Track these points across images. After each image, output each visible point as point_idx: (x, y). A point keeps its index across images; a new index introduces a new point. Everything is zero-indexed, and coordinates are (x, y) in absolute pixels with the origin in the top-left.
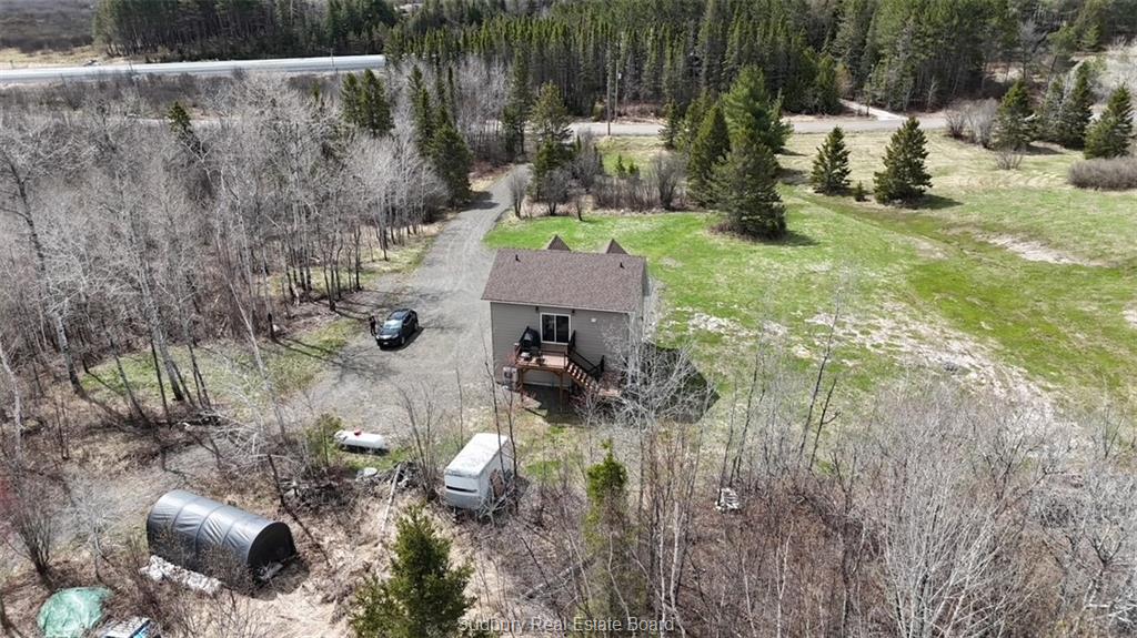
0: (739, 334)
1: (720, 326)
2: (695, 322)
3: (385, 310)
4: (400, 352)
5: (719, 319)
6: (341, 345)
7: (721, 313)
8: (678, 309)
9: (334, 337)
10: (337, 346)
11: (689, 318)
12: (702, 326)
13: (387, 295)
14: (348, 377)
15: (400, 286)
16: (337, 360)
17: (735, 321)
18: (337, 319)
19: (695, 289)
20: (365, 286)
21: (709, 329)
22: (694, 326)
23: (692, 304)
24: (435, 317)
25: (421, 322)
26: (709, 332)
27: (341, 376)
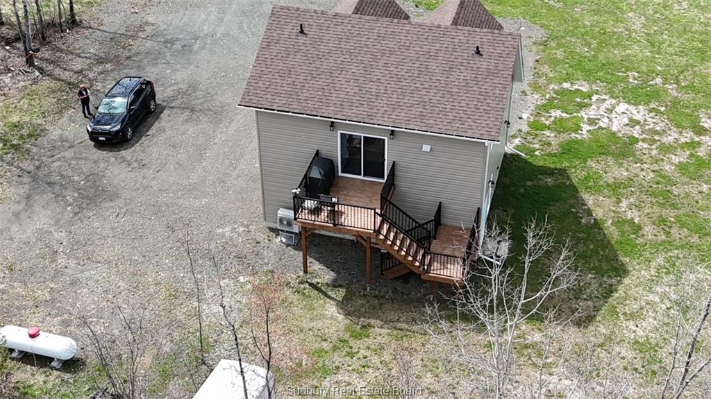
0: (664, 140)
1: (633, 123)
2: (591, 113)
3: (108, 66)
4: (124, 153)
5: (632, 108)
6: (36, 134)
7: (635, 96)
8: (566, 85)
9: (27, 119)
10: (30, 136)
11: (582, 106)
12: (604, 123)
13: (114, 39)
14: (40, 200)
15: (136, 21)
16: (26, 165)
17: (657, 111)
18: (35, 81)
19: (594, 44)
20: (85, 17)
21: (614, 129)
22: (592, 122)
23: (589, 75)
24: (183, 87)
25: (161, 95)
26: (614, 134)
27: (28, 197)
